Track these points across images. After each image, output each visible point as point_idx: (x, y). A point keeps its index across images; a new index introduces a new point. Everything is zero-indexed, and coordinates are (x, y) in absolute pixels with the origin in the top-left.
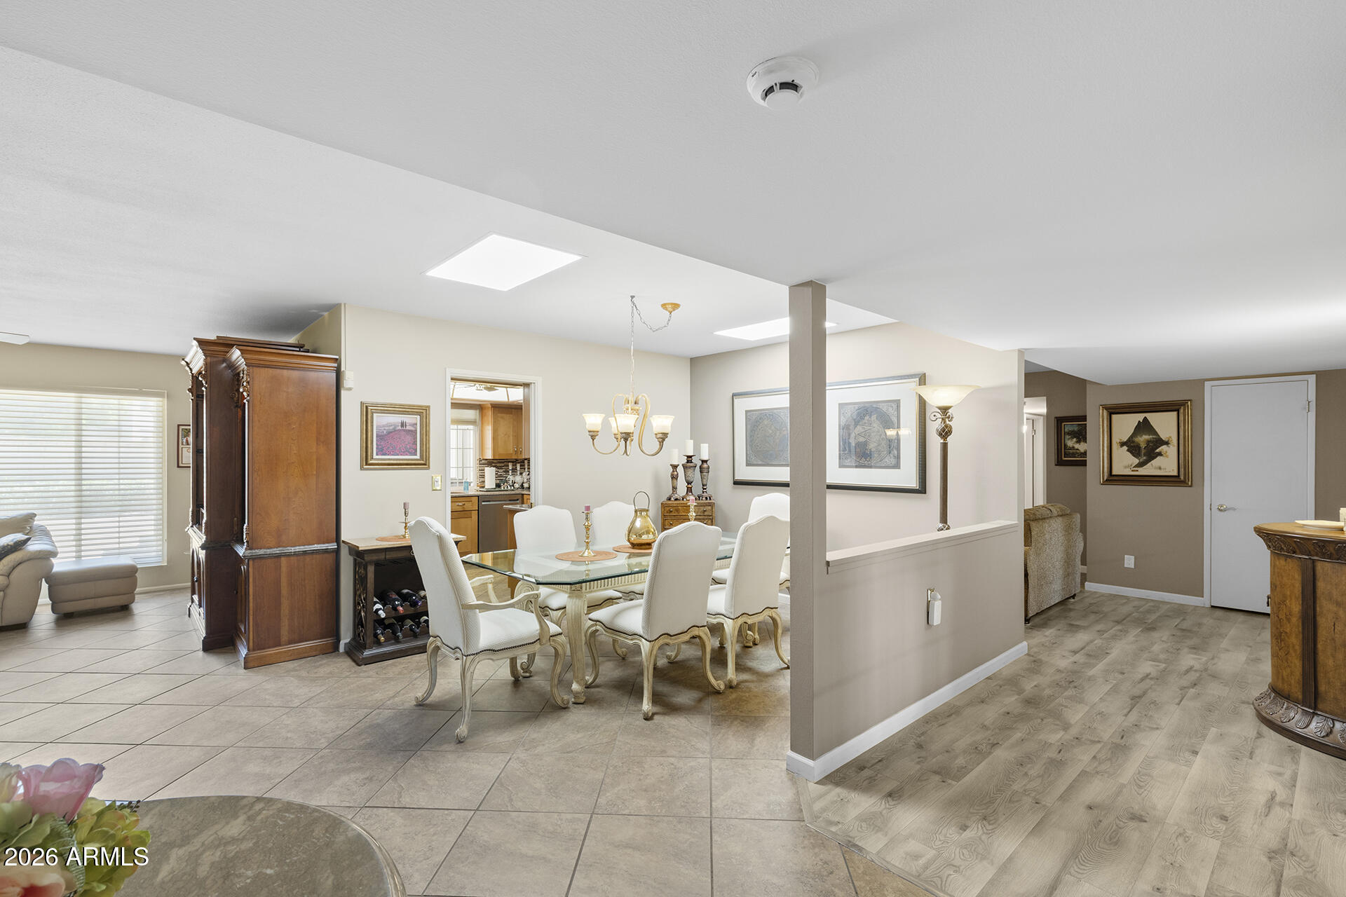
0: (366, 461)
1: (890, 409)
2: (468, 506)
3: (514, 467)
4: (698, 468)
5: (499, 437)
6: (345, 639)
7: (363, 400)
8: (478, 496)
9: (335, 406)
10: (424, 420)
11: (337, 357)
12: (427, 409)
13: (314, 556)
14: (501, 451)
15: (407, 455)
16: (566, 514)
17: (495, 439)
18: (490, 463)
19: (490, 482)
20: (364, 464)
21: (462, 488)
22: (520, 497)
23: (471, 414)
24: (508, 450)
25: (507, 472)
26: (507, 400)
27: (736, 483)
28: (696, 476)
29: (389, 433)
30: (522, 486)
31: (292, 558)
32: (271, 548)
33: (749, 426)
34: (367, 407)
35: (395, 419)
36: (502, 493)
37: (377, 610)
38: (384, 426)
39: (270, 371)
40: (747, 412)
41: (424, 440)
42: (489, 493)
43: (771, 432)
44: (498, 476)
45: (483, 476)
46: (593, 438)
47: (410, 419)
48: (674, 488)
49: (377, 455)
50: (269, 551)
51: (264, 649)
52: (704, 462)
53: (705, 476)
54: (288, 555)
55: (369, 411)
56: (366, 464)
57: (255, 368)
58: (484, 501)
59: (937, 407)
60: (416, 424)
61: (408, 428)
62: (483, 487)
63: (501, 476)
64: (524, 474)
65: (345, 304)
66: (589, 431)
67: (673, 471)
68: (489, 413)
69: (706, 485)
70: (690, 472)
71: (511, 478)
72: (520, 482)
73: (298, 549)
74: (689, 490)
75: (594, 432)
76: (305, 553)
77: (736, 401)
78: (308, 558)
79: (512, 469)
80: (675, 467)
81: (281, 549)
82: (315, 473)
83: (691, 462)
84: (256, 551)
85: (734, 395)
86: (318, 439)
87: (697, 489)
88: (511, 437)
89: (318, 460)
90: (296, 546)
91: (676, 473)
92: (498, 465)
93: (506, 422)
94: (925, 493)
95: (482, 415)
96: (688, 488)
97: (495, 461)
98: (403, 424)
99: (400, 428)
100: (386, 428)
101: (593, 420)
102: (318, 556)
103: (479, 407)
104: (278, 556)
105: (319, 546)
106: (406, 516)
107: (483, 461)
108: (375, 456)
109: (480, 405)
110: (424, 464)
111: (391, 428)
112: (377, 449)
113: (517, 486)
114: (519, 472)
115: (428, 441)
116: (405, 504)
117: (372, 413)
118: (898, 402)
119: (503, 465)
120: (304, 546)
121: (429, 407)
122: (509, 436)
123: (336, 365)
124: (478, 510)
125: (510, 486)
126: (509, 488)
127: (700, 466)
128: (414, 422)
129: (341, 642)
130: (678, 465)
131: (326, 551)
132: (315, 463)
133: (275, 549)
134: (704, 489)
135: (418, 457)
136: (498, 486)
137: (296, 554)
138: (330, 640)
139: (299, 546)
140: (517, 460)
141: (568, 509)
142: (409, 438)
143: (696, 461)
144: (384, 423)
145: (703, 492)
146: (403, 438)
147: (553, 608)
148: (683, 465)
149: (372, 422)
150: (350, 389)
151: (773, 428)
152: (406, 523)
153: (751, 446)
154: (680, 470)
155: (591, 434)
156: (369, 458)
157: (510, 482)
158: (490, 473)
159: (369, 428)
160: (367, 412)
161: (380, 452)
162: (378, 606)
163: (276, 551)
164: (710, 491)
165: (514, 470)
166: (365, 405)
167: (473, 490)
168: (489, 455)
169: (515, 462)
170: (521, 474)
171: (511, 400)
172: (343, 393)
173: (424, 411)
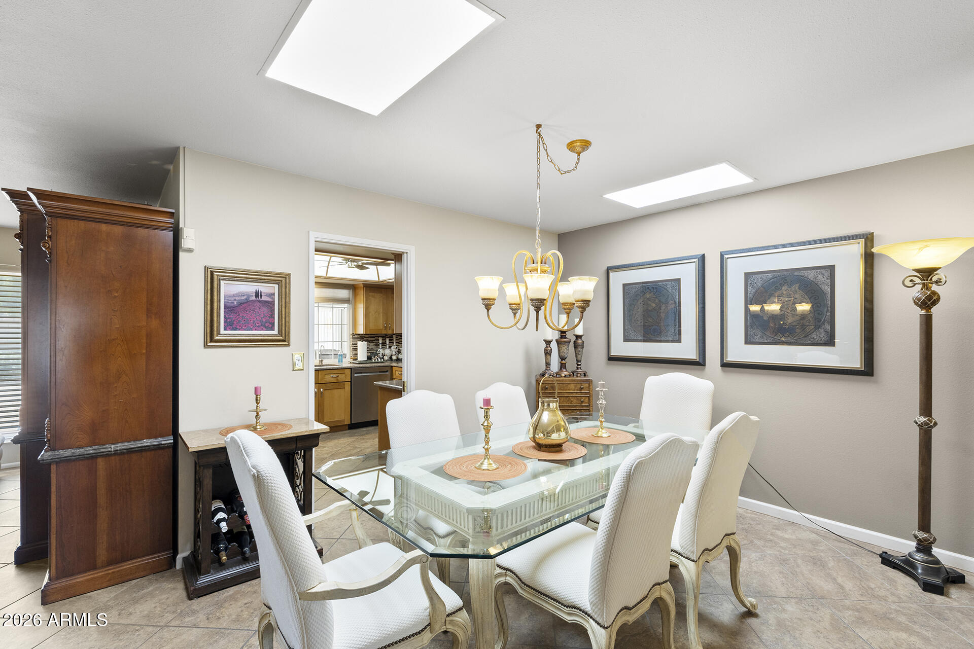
0: (211, 338)
1: (820, 277)
2: (342, 378)
3: (384, 341)
4: (572, 344)
5: (371, 314)
6: (182, 552)
7: (208, 264)
8: (351, 369)
9: (171, 270)
10: (284, 290)
11: (173, 211)
12: (287, 276)
13: (144, 454)
14: (372, 326)
15: (262, 330)
16: (446, 400)
17: (366, 316)
18: (362, 338)
19: (362, 355)
20: (209, 340)
21: (337, 360)
22: (389, 369)
23: (344, 293)
24: (379, 325)
25: (377, 345)
26: (377, 280)
27: (612, 359)
28: (570, 350)
29: (241, 304)
30: (391, 358)
31: (113, 458)
32: (82, 447)
33: (627, 301)
34: (212, 273)
35: (249, 288)
36: (373, 365)
37: (219, 521)
38: (234, 296)
39: (82, 224)
40: (624, 285)
41: (284, 313)
42: (361, 365)
43: (654, 305)
44: (369, 349)
45: (356, 350)
46: (488, 307)
47: (265, 288)
48: (548, 364)
49: (225, 329)
50: (78, 451)
51: (72, 575)
52: (578, 337)
53: (579, 351)
54: (108, 455)
55: (215, 277)
56: (211, 341)
57: (59, 219)
58: (356, 373)
59: (913, 270)
60: (274, 294)
61: (264, 298)
62: (356, 359)
63: (372, 349)
64: (392, 348)
65: (184, 148)
66: (483, 299)
67: (547, 347)
68: (361, 294)
69: (580, 361)
70: (564, 348)
71: (381, 351)
72: (390, 354)
73: (119, 446)
74: (563, 366)
75: (489, 299)
76: (130, 451)
77: (612, 275)
78: (134, 457)
79: (382, 343)
80: (548, 342)
81: (96, 447)
82: (144, 351)
83: (566, 338)
84: (61, 452)
85: (608, 270)
86: (148, 311)
87: (571, 364)
88: (381, 314)
89: (149, 336)
90: (117, 443)
91: (549, 348)
92: (369, 339)
93: (377, 301)
94: (872, 375)
95: (355, 294)
96: (562, 364)
97: (367, 336)
98: (257, 294)
99: (254, 298)
100: (237, 298)
101: (488, 285)
102: (148, 453)
103: (352, 286)
104: (93, 458)
105: (150, 440)
106: (258, 403)
107: (356, 336)
108: (222, 331)
109: (353, 285)
110: (284, 339)
111: (243, 298)
112: (225, 322)
113: (386, 358)
114: (388, 346)
115: (288, 315)
116: (256, 389)
117: (219, 280)
118: (831, 269)
119: (374, 339)
120: (129, 442)
121: (289, 275)
122: (379, 314)
123: (172, 221)
124: (351, 381)
125: (381, 358)
126: (379, 360)
127: (574, 342)
128: (271, 291)
129: (178, 556)
130: (552, 340)
131: (159, 447)
132: (144, 341)
133: (89, 448)
134: (578, 365)
135: (276, 332)
136: (369, 358)
137: (116, 453)
138: (165, 555)
139: (122, 442)
140: (386, 335)
141: (451, 396)
142: (265, 310)
143: (570, 336)
144: (234, 293)
145: (577, 368)
146: (257, 310)
147: (440, 534)
148: (556, 340)
149: (219, 291)
150: (190, 251)
151: (657, 301)
152: (257, 412)
153: (630, 321)
154: (554, 346)
155: (486, 302)
156: (215, 333)
157: (381, 355)
158: (362, 346)
159: (215, 297)
160: (212, 278)
161: (229, 325)
162: (221, 515)
163: (90, 450)
164: (583, 367)
165: (384, 344)
166: (209, 270)
167: (347, 363)
168: (361, 330)
169: (384, 337)
170: (390, 347)
171: (382, 279)
172: (182, 255)
173: (283, 280)
